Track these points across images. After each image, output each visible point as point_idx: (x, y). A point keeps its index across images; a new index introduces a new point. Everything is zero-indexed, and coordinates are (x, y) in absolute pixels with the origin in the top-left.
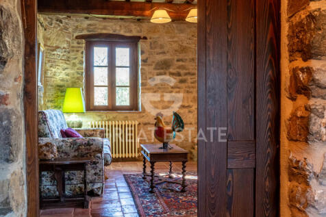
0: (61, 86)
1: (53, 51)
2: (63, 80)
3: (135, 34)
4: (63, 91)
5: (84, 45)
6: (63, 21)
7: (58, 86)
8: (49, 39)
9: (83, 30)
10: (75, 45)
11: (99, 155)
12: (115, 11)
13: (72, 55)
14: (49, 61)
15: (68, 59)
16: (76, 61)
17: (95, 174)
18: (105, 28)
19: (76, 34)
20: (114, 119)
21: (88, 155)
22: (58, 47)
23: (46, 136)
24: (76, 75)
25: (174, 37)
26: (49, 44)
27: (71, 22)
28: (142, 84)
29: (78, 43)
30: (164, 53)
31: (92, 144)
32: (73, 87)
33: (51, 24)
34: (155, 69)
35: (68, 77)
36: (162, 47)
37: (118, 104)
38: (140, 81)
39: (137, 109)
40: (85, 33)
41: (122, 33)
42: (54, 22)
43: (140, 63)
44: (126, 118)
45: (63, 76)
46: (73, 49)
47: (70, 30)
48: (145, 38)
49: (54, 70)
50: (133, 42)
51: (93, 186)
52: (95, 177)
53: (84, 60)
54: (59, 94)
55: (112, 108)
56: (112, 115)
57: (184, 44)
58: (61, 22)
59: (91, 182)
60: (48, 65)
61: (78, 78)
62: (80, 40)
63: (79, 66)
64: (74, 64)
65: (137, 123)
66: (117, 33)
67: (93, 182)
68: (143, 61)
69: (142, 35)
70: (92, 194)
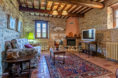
0: (28, 32)
1: (26, 23)
2: (28, 31)
3: (47, 20)
4: (28, 34)
5: (34, 22)
6: (29, 16)
7: (27, 32)
8: (24, 20)
9: (34, 19)
10: (32, 22)
11: (36, 54)
12: (42, 12)
13: (31, 25)
14: (24, 26)
15: (30, 26)
16: (32, 26)
17: (35, 61)
18: (40, 18)
19: (32, 20)
20: (42, 40)
21: (32, 54)
22: (27, 22)
23: (16, 48)
24: (32, 30)
25: (56, 21)
26: (24, 21)
27: (31, 16)
28: (49, 32)
29: (33, 22)
30: (54, 25)
31: (34, 51)
32: (31, 32)
33: (25, 16)
34: (52, 29)
35: (30, 30)
36: (54, 23)
37: (43, 37)
38: (48, 31)
39: (48, 38)
40: (35, 19)
41: (44, 20)
42: (26, 16)
43: (48, 27)
44: (45, 40)
45: (28, 30)
46: (31, 23)
47: (31, 18)
48: (50, 21)
49: (26, 28)
50: (47, 22)
51: (34, 65)
52: (35, 62)
53: (34, 26)
54: (27, 34)
55: (41, 38)
56: (42, 39)
57: (59, 23)
58: (28, 16)
59: (33, 64)
60: (24, 27)
61: (33, 31)
62: (33, 21)
63: (33, 27)
64: (32, 27)
65: (48, 41)
66: (43, 20)
67: (34, 64)
68: (49, 27)
69: (49, 21)
70: (34, 68)
